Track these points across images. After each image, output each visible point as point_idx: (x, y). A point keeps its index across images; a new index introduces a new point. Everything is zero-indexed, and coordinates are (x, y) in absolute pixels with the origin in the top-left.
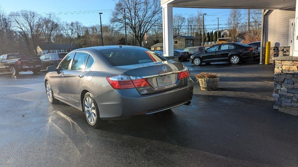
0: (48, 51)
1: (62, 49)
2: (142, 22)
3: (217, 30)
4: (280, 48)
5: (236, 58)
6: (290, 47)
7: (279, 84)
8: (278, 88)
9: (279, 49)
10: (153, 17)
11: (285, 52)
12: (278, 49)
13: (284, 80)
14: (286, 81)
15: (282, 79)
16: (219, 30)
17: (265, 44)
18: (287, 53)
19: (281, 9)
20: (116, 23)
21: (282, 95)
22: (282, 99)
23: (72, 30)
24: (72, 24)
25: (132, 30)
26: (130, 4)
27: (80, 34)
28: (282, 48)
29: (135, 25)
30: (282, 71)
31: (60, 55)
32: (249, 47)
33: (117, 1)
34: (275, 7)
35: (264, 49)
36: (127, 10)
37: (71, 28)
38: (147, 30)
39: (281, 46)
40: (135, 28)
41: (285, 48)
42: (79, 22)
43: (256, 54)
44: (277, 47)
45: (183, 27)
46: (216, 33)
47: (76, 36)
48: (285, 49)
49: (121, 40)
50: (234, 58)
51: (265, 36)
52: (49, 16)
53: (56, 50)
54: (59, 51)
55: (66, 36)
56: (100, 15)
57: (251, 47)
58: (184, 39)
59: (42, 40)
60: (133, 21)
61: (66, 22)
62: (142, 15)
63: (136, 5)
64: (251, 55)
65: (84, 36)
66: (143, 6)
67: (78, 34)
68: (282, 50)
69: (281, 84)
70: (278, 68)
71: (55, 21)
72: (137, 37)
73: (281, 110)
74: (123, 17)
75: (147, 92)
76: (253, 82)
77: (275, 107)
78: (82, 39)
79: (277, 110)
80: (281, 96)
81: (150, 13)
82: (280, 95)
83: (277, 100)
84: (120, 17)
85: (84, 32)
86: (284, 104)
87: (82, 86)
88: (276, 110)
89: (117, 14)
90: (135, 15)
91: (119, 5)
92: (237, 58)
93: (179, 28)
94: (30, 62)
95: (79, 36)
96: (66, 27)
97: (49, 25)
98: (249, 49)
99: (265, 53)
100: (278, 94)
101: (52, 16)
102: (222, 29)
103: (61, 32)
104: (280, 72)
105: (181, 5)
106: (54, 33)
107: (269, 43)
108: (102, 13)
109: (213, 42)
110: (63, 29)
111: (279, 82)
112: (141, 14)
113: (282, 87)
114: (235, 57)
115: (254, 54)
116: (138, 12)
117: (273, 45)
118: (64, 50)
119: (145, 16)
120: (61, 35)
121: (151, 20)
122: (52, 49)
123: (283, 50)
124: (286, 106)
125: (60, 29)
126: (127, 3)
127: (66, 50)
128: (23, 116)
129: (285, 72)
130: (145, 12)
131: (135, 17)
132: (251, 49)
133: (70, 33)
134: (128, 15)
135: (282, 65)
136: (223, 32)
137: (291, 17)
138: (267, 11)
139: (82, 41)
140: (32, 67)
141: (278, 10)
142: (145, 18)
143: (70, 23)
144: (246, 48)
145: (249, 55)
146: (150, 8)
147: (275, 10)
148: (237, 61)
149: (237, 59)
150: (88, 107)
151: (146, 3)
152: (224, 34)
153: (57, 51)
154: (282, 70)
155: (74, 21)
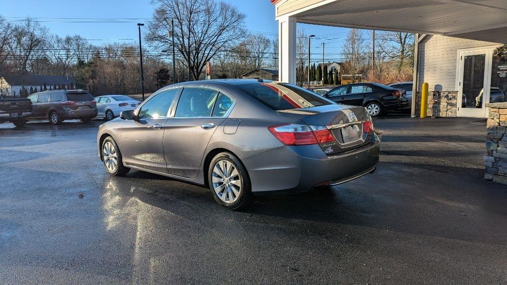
0: (21, 87)
1: (50, 85)
2: (201, 43)
3: (322, 62)
4: (442, 93)
5: (375, 108)
6: (457, 91)
7: (494, 142)
8: (492, 148)
9: (441, 95)
10: (220, 37)
11: (451, 99)
12: (439, 95)
13: (503, 136)
14: (504, 137)
15: (500, 135)
16: (325, 62)
17: (420, 86)
18: (454, 102)
19: (445, 34)
20: (156, 43)
21: (499, 158)
22: (500, 163)
23: (68, 50)
24: (68, 40)
25: (184, 55)
26: (182, 11)
27: (82, 60)
28: (446, 93)
29: (189, 47)
30: (499, 124)
31: (70, 95)
32: (394, 91)
33: (158, 5)
34: (435, 31)
35: (418, 94)
36: (176, 22)
37: (66, 46)
38: (209, 56)
39: (444, 90)
40: (189, 54)
41: (450, 92)
42: (82, 36)
43: (404, 102)
44: (438, 92)
45: (266, 55)
46: (320, 67)
47: (75, 63)
48: (450, 95)
49: (160, 73)
50: (371, 106)
51: (420, 75)
52: (27, 23)
53: (38, 86)
54: (43, 87)
55: (55, 61)
56: (139, 28)
57: (398, 91)
58: (271, 74)
59: (10, 67)
60: (186, 41)
61: (57, 36)
62: (200, 31)
63: (191, 14)
64: (397, 102)
65: (91, 63)
66: (202, 17)
67: (79, 59)
68: (445, 97)
69: (498, 143)
70: (493, 119)
71: (38, 34)
72: (191, 68)
73: (497, 179)
74: (170, 32)
75: (332, 150)
76: (426, 143)
77: (488, 176)
78: (87, 68)
79: (492, 180)
80: (497, 159)
81: (214, 29)
82: (495, 158)
83: (491, 166)
84: (164, 32)
85: (90, 56)
86: (501, 171)
87: (211, 142)
88: (489, 180)
89: (156, 27)
90: (190, 31)
91: (161, 12)
92: (377, 107)
93: (260, 56)
94: (12, 106)
95: (81, 63)
96: (56, 46)
97: (25, 40)
98: (395, 94)
99: (420, 101)
100: (492, 156)
101: (32, 24)
102: (329, 62)
103: (48, 53)
104: (497, 124)
105: (307, 20)
106: (34, 55)
107: (427, 85)
108: (143, 25)
109: (315, 81)
110: (51, 47)
111: (494, 139)
112: (198, 29)
113: (498, 146)
114: (373, 105)
115: (402, 102)
116: (193, 25)
117: (431, 89)
118: (52, 87)
119: (206, 34)
120: (46, 60)
121: (216, 41)
122: (29, 84)
123: (447, 96)
124: (504, 174)
125: (46, 48)
126: (176, 10)
127: (57, 87)
128: (82, 196)
129: (503, 125)
130: (207, 25)
131: (190, 34)
132: (397, 94)
133: (64, 57)
134: (177, 30)
135: (500, 115)
136: (331, 66)
137: (459, 48)
138: (424, 35)
139: (87, 72)
140: (15, 115)
141: (439, 36)
142: (206, 36)
143: (64, 38)
144: (390, 92)
145: (395, 103)
146: (215, 20)
147: (435, 36)
148: (376, 112)
149: (377, 109)
150: (219, 176)
151: (208, 12)
152: (332, 69)
153: (40, 87)
154: (500, 121)
155: (72, 36)
